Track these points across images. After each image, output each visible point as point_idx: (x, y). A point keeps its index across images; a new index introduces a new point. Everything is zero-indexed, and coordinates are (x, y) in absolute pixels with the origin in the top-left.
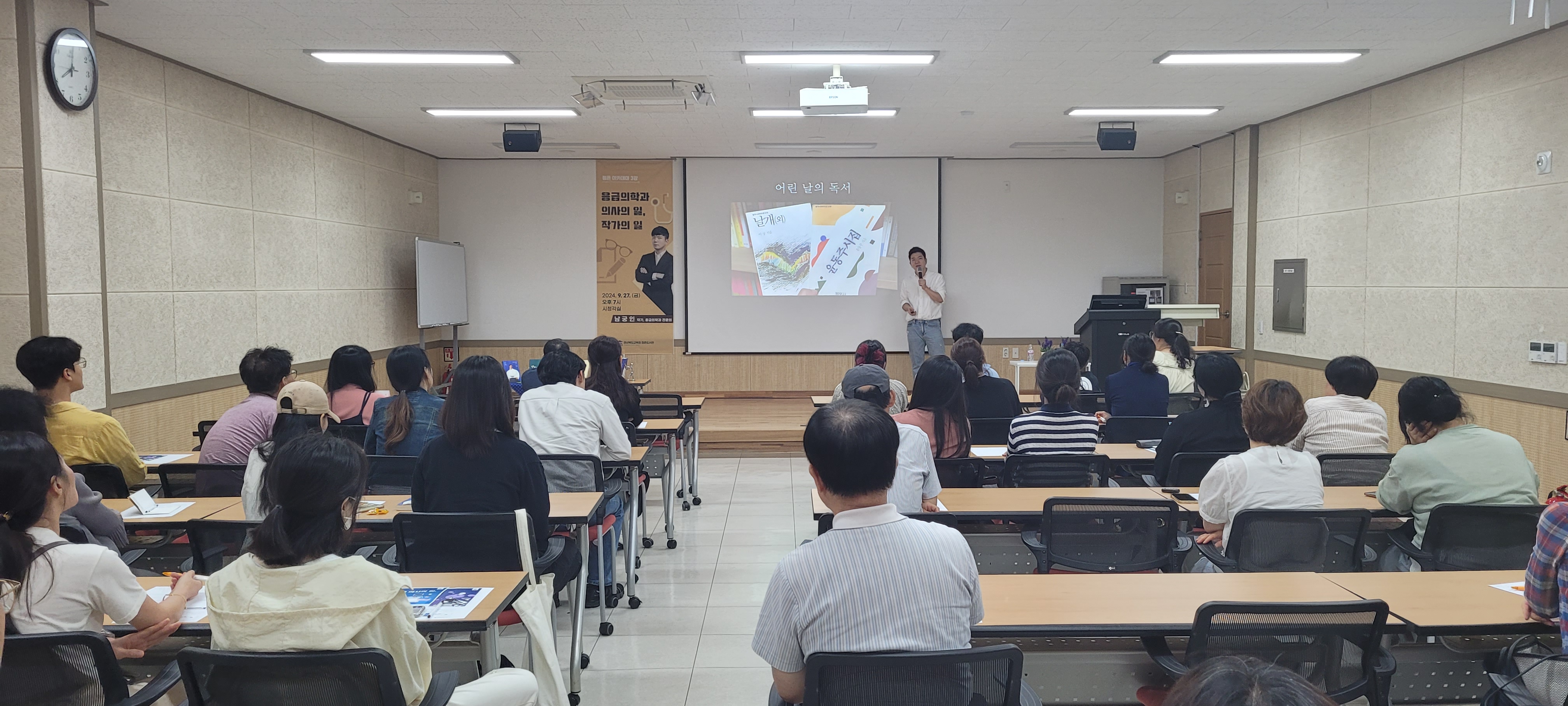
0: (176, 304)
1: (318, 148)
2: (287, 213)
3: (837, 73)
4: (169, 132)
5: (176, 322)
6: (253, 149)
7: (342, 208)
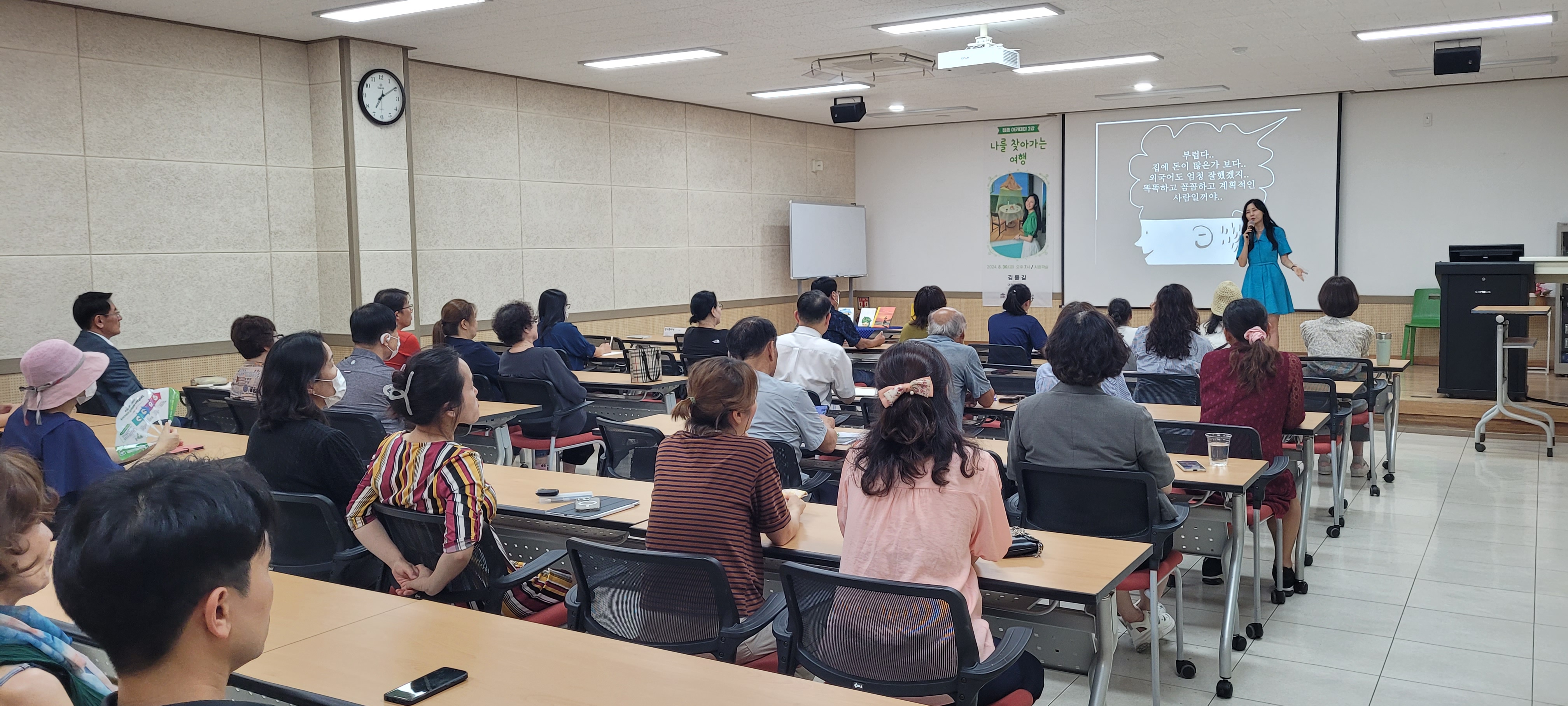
0: (525, 258)
1: (691, 131)
2: (652, 186)
3: (984, 33)
4: (520, 132)
5: (524, 272)
6: (613, 138)
7: (721, 179)
